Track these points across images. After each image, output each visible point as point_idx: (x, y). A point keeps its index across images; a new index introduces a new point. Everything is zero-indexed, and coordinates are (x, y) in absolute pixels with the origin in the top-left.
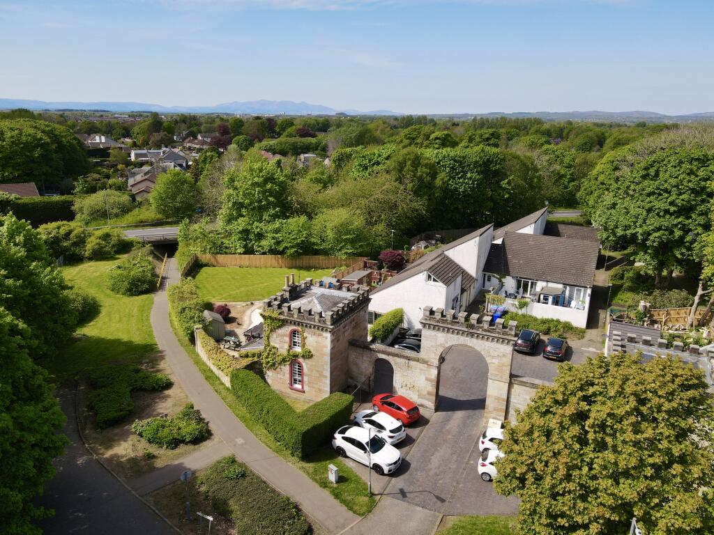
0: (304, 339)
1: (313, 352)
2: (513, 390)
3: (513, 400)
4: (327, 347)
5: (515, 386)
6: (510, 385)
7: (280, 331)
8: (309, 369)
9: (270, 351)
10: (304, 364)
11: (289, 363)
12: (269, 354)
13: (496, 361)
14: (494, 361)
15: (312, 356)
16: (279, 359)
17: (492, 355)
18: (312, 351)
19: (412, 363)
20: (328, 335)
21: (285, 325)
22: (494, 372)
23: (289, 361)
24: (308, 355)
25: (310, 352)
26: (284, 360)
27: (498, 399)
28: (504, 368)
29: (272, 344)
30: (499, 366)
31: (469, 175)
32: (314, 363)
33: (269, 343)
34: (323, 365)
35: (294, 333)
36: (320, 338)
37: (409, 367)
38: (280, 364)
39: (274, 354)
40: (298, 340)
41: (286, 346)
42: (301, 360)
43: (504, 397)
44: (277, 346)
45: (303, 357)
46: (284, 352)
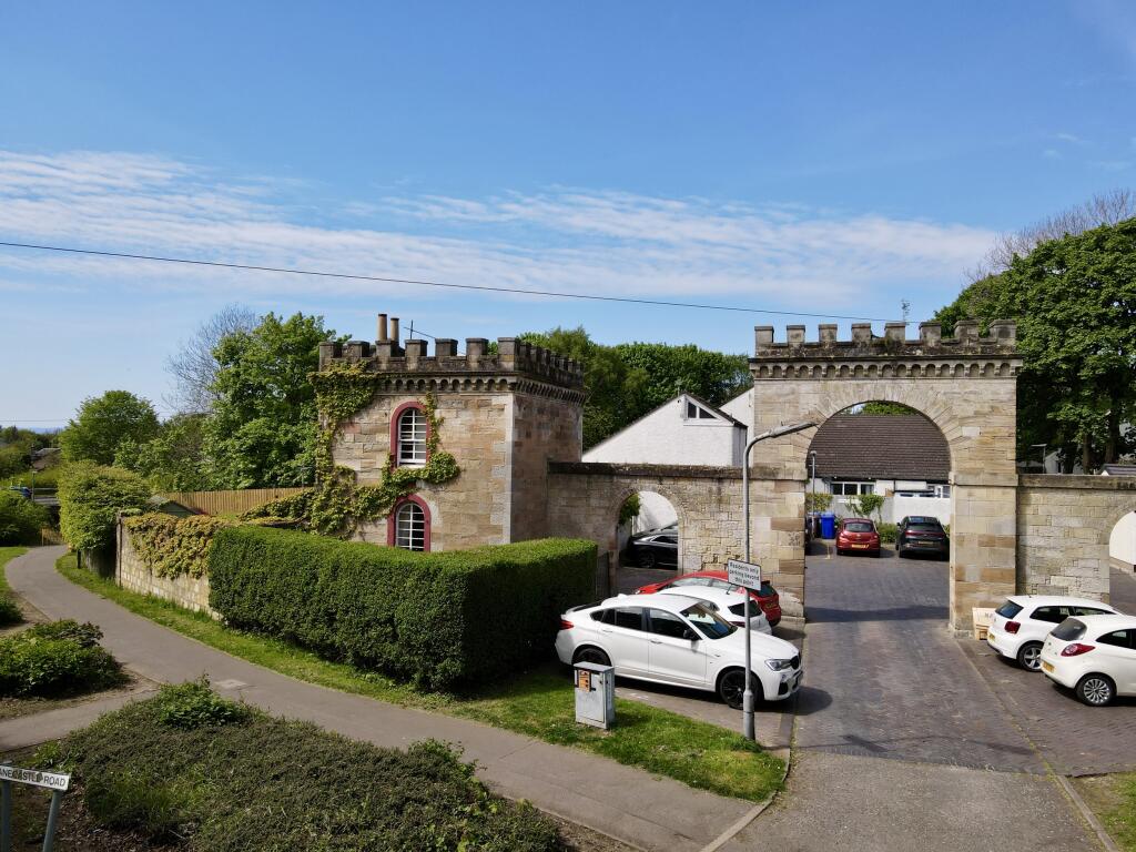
0: (437, 425)
1: (461, 463)
2: (1029, 511)
3: (1032, 539)
4: (501, 437)
5: (1035, 497)
6: (1021, 491)
7: (365, 421)
8: (443, 514)
9: (334, 484)
10: (432, 506)
11: (386, 511)
12: (328, 496)
13: (972, 431)
14: (966, 431)
15: (458, 473)
16: (357, 505)
17: (958, 411)
18: (457, 458)
19: (729, 488)
20: (507, 400)
21: (382, 398)
22: (970, 465)
23: (386, 504)
24: (446, 474)
25: (451, 462)
26: (374, 505)
27: (989, 542)
28: (998, 445)
29: (339, 463)
30: (982, 443)
32: (462, 497)
33: (331, 459)
34: (489, 496)
35: (405, 417)
36: (483, 415)
37: (720, 501)
38: (361, 519)
39: (346, 491)
40: (417, 437)
41: (382, 461)
42: (423, 494)
43: (1010, 532)
44: (355, 466)
45: (431, 480)
46: (375, 480)
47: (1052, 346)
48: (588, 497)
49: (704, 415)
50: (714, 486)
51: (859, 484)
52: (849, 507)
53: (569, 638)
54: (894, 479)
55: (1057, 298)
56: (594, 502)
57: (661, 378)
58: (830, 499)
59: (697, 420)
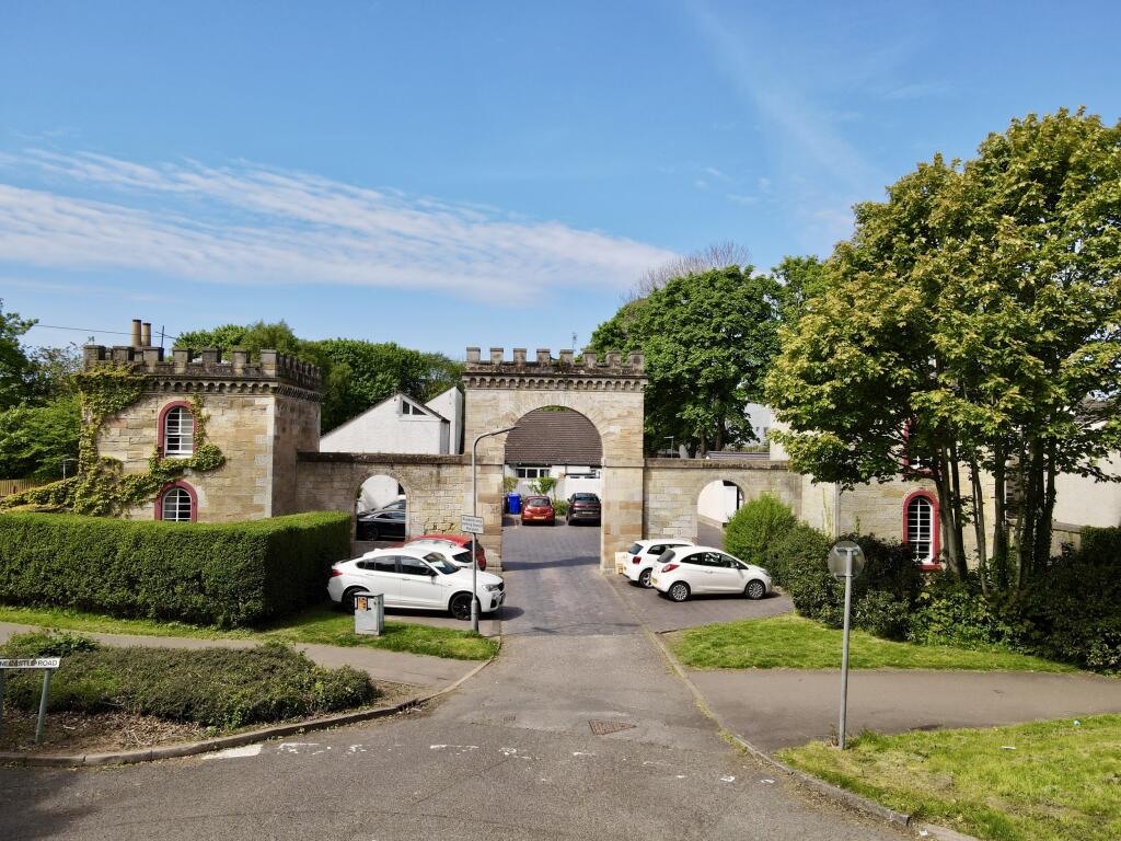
0: (203, 421)
1: (226, 453)
2: (651, 484)
3: (652, 504)
4: (264, 432)
5: (654, 474)
6: (646, 469)
7: (131, 417)
8: (211, 498)
9: (99, 473)
10: (199, 490)
11: (152, 496)
12: (93, 484)
13: (616, 429)
14: (612, 429)
15: (224, 461)
16: (123, 491)
17: (608, 416)
18: (221, 448)
19: (446, 472)
20: (269, 402)
21: (149, 397)
22: (615, 452)
23: (154, 490)
24: (212, 463)
25: (218, 452)
26: (140, 491)
27: (626, 506)
28: (632, 439)
29: (104, 454)
30: (623, 437)
31: (380, 377)
32: (228, 482)
33: (95, 451)
34: (252, 480)
35: (172, 416)
36: (247, 413)
37: (439, 482)
38: (128, 504)
39: (113, 478)
40: (184, 430)
41: (149, 452)
42: (190, 480)
43: (639, 499)
44: (122, 457)
45: (199, 469)
46: (143, 469)
47: (680, 359)
48: (332, 481)
49: (416, 412)
50: (434, 470)
51: (539, 469)
52: (530, 488)
53: (339, 582)
54: (566, 465)
55: (684, 323)
56: (336, 485)
57: (363, 373)
58: (516, 481)
59: (411, 416)
